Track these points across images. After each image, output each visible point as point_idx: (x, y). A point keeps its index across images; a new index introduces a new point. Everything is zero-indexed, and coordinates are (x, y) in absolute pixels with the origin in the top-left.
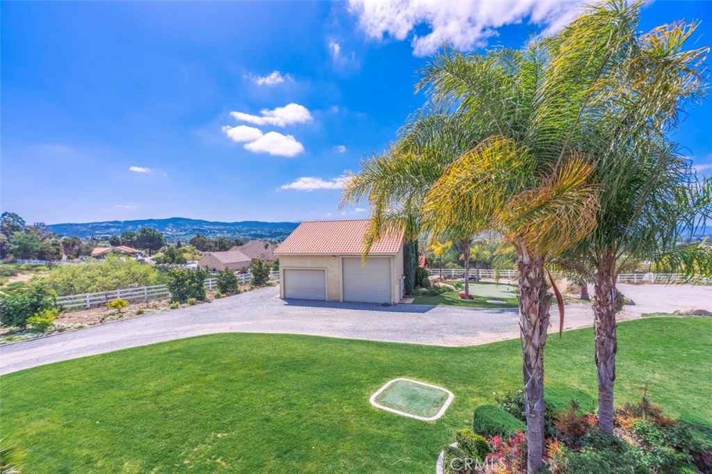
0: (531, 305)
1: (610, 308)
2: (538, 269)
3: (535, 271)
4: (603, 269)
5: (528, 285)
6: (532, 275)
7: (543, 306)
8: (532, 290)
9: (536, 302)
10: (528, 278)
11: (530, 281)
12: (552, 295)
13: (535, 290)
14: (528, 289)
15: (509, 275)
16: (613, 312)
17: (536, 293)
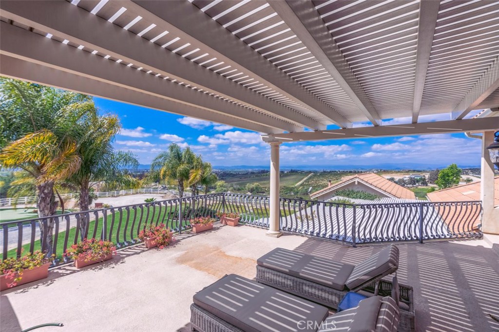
0: (45, 206)
1: (86, 203)
2: (49, 188)
3: (48, 189)
4: (83, 187)
5: (44, 196)
6: (46, 191)
7: (52, 207)
8: (46, 198)
9: (48, 204)
10: (44, 193)
11: (45, 194)
12: (58, 201)
13: (48, 198)
14: (44, 198)
15: (26, 201)
16: (87, 205)
17: (48, 200)
